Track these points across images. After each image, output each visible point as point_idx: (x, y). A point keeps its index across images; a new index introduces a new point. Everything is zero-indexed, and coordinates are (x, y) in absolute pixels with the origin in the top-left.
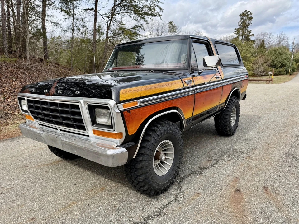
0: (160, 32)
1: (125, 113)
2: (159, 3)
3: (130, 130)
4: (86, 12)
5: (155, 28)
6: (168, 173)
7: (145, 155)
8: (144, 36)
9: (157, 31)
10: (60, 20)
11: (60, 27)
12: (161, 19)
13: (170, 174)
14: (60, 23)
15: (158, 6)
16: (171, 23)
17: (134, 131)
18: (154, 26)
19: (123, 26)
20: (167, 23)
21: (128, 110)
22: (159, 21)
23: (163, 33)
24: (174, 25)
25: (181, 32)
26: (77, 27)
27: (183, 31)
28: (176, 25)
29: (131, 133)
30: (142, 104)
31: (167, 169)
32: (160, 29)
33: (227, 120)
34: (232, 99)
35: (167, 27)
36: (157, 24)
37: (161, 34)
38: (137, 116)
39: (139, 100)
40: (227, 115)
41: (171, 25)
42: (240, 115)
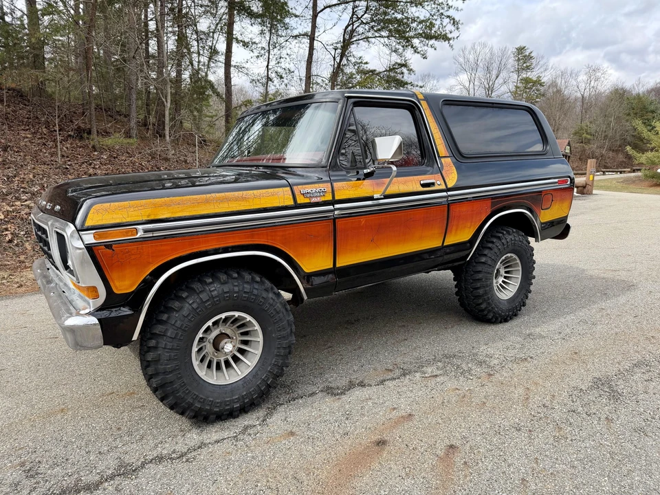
0: (494, 73)
1: (98, 250)
2: (450, 10)
3: (117, 284)
4: (296, 41)
5: (481, 65)
6: (240, 382)
7: (165, 338)
8: (417, 86)
9: (488, 70)
10: (246, 60)
11: (247, 74)
12: (452, 47)
13: (245, 385)
14: (247, 66)
15: (448, 17)
16: (521, 50)
17: (132, 286)
18: (480, 58)
19: (366, 66)
20: (512, 49)
21: (108, 246)
22: (492, 48)
23: (501, 75)
24: (527, 54)
25: (548, 71)
26: (276, 72)
27: (552, 68)
28: (532, 55)
29: (121, 290)
30: (151, 235)
31: (240, 373)
32: (495, 65)
33: (479, 285)
34: (501, 235)
35: (512, 62)
36: (489, 55)
37: (497, 77)
38: (133, 257)
39: (140, 227)
40: (480, 272)
41: (522, 54)
42: (534, 273)
